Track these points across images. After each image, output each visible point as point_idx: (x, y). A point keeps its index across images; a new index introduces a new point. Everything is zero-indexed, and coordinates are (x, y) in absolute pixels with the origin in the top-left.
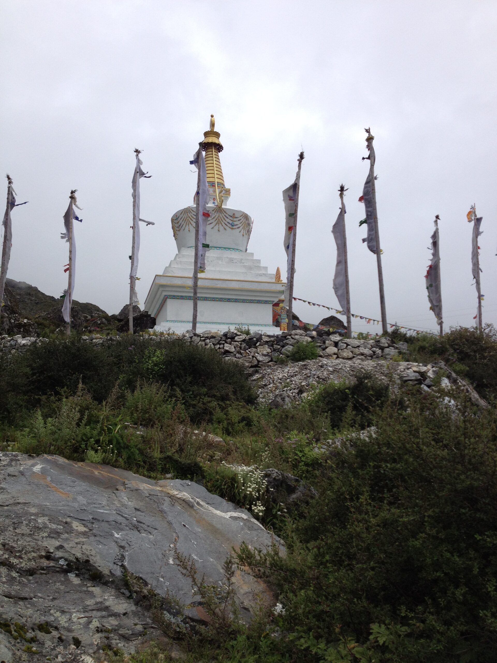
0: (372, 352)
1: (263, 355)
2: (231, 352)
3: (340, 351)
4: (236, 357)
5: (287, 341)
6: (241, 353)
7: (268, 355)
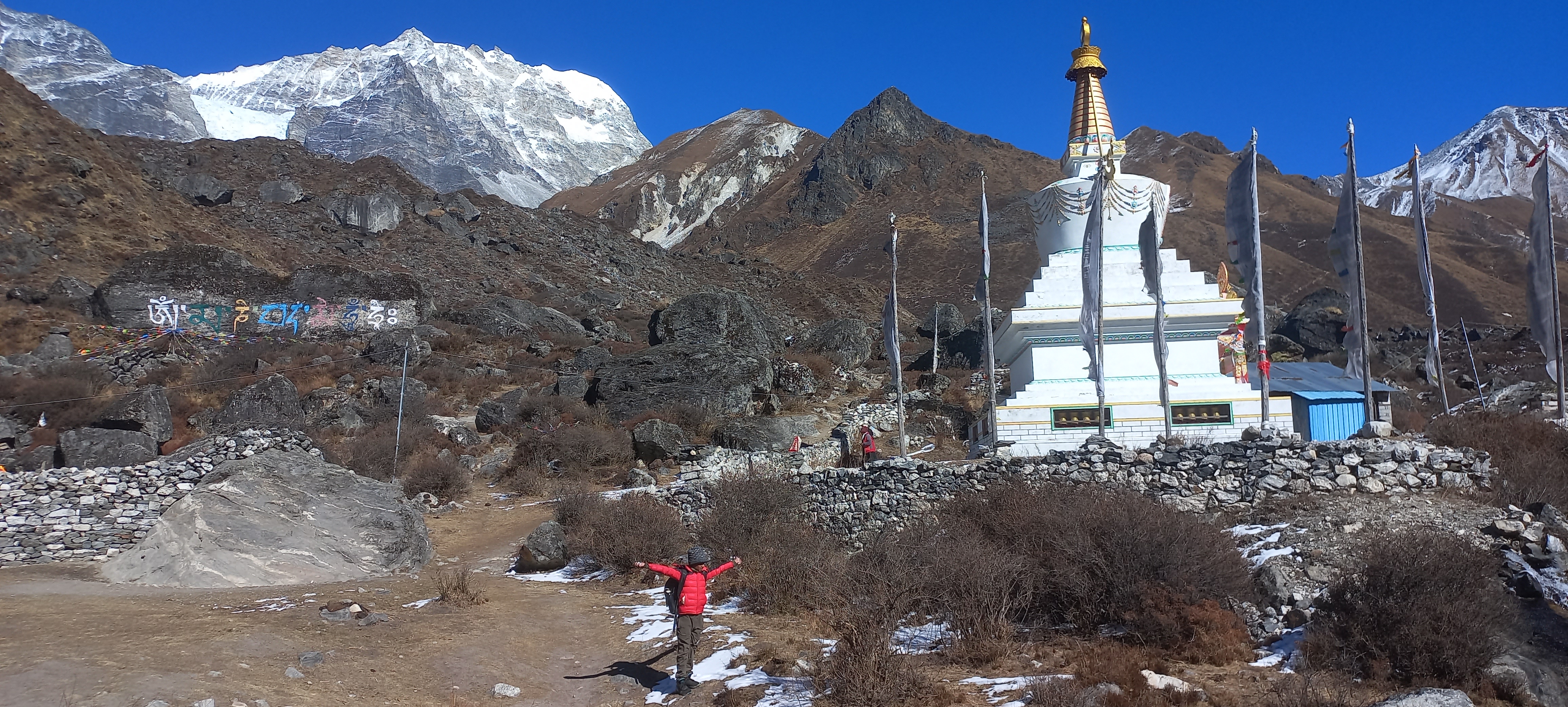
0: (1418, 481)
1: (1226, 490)
2: (1173, 487)
3: (1361, 480)
4: (1181, 495)
5: (1267, 468)
6: (1189, 489)
7: (1235, 492)
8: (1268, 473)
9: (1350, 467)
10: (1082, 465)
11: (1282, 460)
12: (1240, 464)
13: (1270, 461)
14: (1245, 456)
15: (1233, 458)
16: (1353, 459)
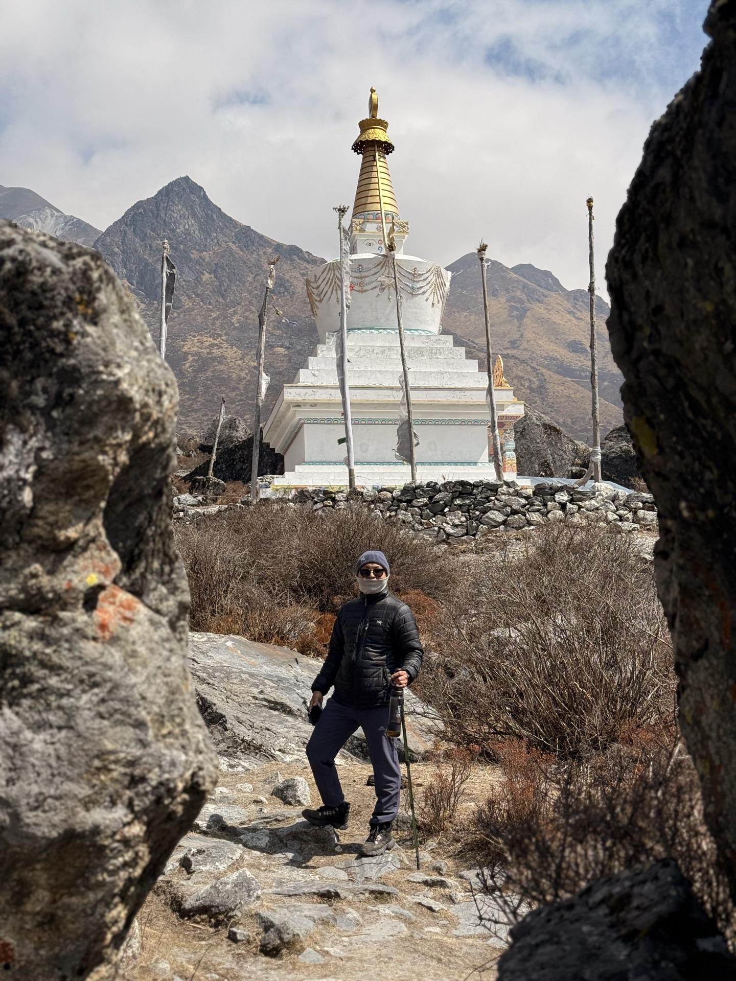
1: (455, 525)
2: (408, 523)
3: (568, 515)
4: (415, 530)
5: (490, 504)
6: (421, 524)
7: (462, 525)
8: (491, 509)
9: (560, 503)
10: (326, 502)
11: (503, 497)
12: (468, 501)
13: (493, 498)
14: (471, 494)
15: (461, 495)
16: (563, 497)
